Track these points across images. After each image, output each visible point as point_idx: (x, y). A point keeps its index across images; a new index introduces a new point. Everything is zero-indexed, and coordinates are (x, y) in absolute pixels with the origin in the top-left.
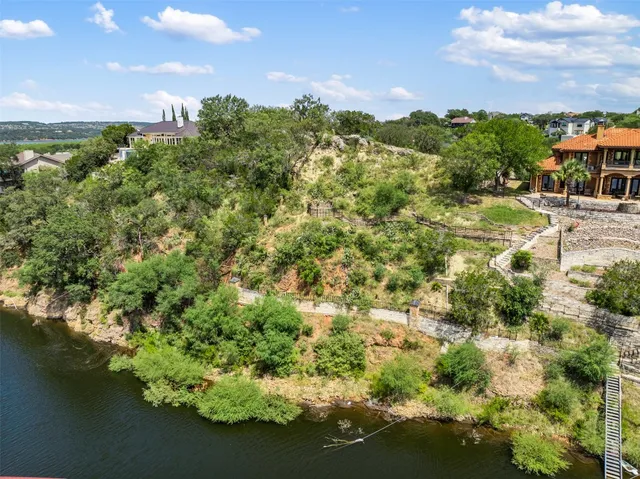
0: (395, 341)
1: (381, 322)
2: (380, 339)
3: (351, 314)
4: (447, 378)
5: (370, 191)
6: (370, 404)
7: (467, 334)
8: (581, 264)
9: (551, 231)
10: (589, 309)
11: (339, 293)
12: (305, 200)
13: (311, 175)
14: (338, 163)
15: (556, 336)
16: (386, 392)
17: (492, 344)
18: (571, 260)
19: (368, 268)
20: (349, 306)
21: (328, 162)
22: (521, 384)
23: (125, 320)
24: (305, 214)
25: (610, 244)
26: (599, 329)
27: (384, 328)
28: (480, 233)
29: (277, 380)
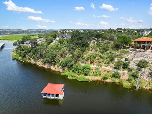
0: (106, 71)
1: (104, 68)
2: (103, 71)
3: (99, 67)
4: (114, 76)
5: (101, 48)
6: (102, 80)
7: (117, 70)
8: (136, 60)
9: (132, 55)
10: (137, 67)
11: (97, 64)
12: (91, 49)
13: (91, 45)
14: (96, 43)
15: (131, 71)
16: (105, 78)
17: (121, 72)
18: (134, 59)
19: (101, 60)
20: (99, 66)
21: (94, 42)
22: (125, 77)
23: (62, 68)
24: (91, 51)
25: (141, 57)
26: (138, 70)
27: (104, 69)
28: (120, 55)
29: (88, 76)
